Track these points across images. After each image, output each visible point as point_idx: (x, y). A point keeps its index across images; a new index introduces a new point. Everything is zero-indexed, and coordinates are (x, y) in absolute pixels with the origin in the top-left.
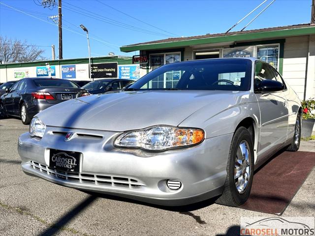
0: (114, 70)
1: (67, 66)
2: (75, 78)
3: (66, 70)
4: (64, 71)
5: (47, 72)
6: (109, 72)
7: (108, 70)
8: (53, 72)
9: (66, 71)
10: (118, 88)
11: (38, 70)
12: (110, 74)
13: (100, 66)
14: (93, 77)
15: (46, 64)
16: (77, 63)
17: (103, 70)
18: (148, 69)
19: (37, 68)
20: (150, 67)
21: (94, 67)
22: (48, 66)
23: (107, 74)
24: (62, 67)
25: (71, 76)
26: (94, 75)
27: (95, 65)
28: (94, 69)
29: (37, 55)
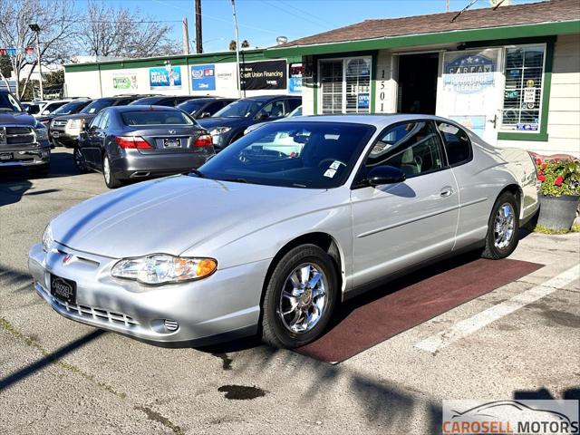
0: (281, 74)
1: (200, 68)
2: (214, 89)
3: (199, 75)
4: (196, 78)
5: (168, 79)
6: (272, 78)
7: (271, 74)
8: (176, 78)
9: (199, 77)
10: (280, 115)
11: (153, 74)
12: (274, 82)
13: (256, 67)
14: (244, 88)
15: (165, 62)
16: (217, 62)
17: (260, 75)
18: (315, 87)
19: (151, 71)
20: (318, 84)
21: (246, 69)
22: (168, 68)
23: (269, 82)
24: (193, 68)
25: (207, 86)
26: (247, 84)
27: (249, 65)
28: (247, 72)
29: (159, 37)
